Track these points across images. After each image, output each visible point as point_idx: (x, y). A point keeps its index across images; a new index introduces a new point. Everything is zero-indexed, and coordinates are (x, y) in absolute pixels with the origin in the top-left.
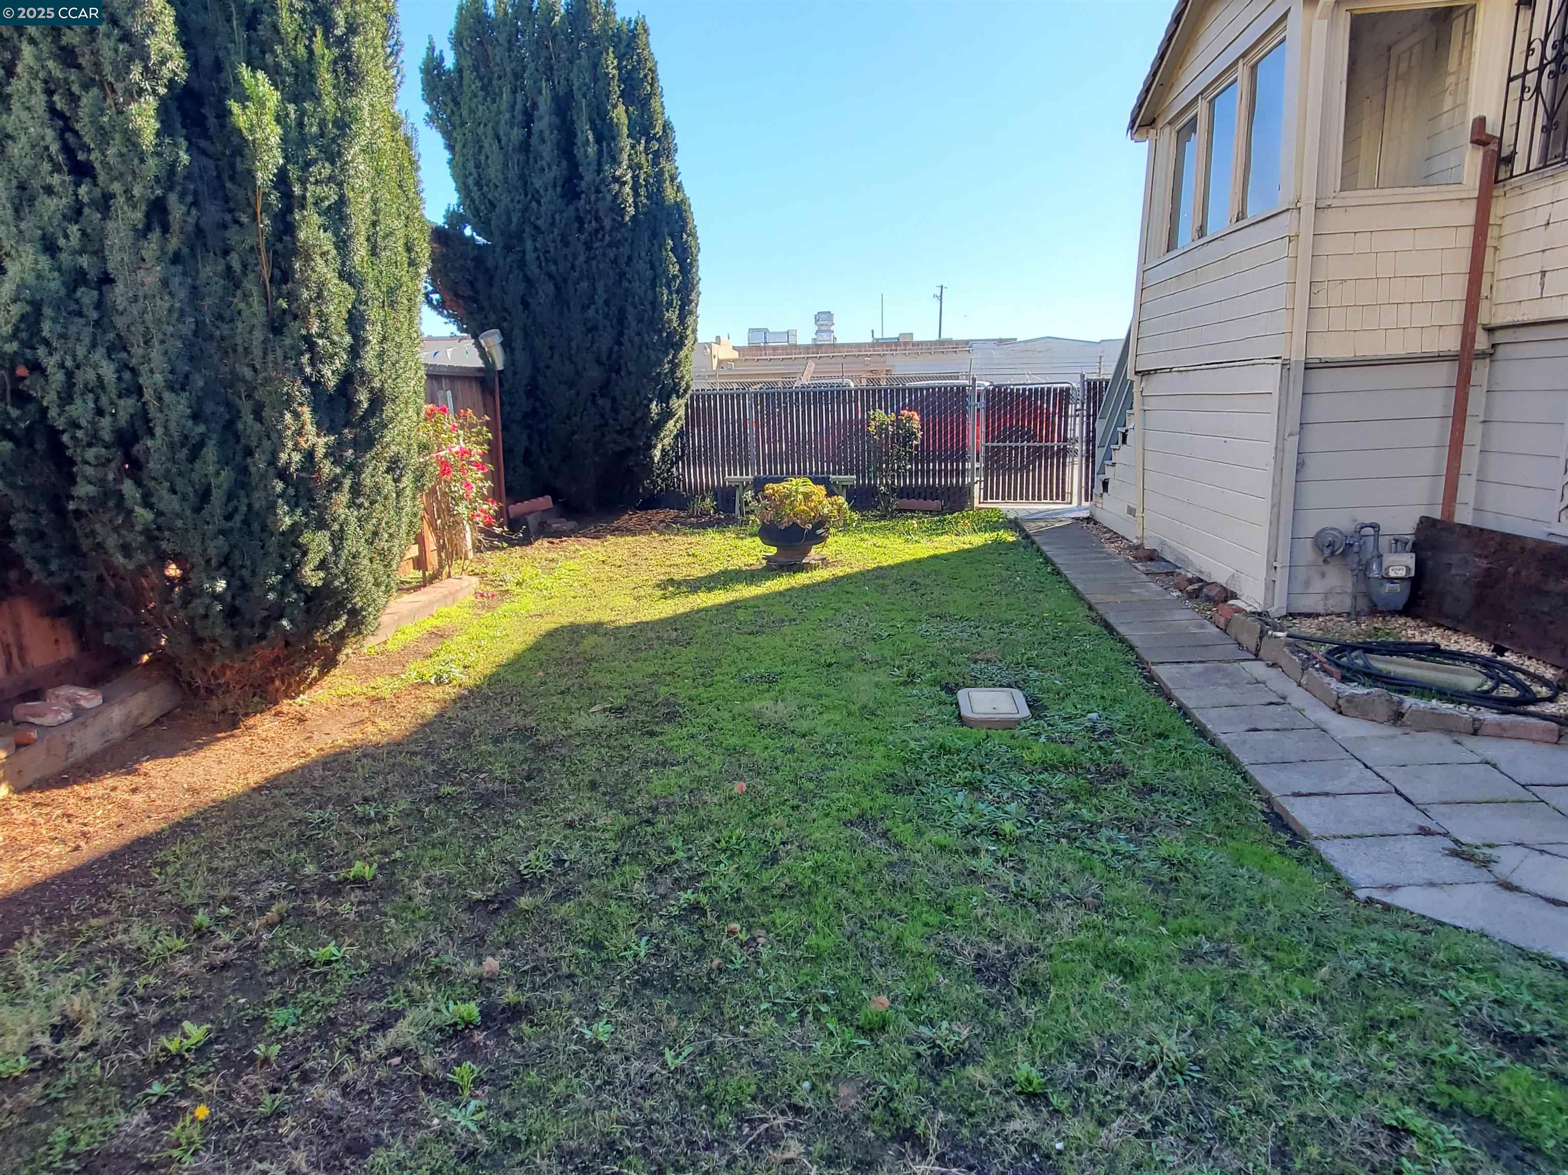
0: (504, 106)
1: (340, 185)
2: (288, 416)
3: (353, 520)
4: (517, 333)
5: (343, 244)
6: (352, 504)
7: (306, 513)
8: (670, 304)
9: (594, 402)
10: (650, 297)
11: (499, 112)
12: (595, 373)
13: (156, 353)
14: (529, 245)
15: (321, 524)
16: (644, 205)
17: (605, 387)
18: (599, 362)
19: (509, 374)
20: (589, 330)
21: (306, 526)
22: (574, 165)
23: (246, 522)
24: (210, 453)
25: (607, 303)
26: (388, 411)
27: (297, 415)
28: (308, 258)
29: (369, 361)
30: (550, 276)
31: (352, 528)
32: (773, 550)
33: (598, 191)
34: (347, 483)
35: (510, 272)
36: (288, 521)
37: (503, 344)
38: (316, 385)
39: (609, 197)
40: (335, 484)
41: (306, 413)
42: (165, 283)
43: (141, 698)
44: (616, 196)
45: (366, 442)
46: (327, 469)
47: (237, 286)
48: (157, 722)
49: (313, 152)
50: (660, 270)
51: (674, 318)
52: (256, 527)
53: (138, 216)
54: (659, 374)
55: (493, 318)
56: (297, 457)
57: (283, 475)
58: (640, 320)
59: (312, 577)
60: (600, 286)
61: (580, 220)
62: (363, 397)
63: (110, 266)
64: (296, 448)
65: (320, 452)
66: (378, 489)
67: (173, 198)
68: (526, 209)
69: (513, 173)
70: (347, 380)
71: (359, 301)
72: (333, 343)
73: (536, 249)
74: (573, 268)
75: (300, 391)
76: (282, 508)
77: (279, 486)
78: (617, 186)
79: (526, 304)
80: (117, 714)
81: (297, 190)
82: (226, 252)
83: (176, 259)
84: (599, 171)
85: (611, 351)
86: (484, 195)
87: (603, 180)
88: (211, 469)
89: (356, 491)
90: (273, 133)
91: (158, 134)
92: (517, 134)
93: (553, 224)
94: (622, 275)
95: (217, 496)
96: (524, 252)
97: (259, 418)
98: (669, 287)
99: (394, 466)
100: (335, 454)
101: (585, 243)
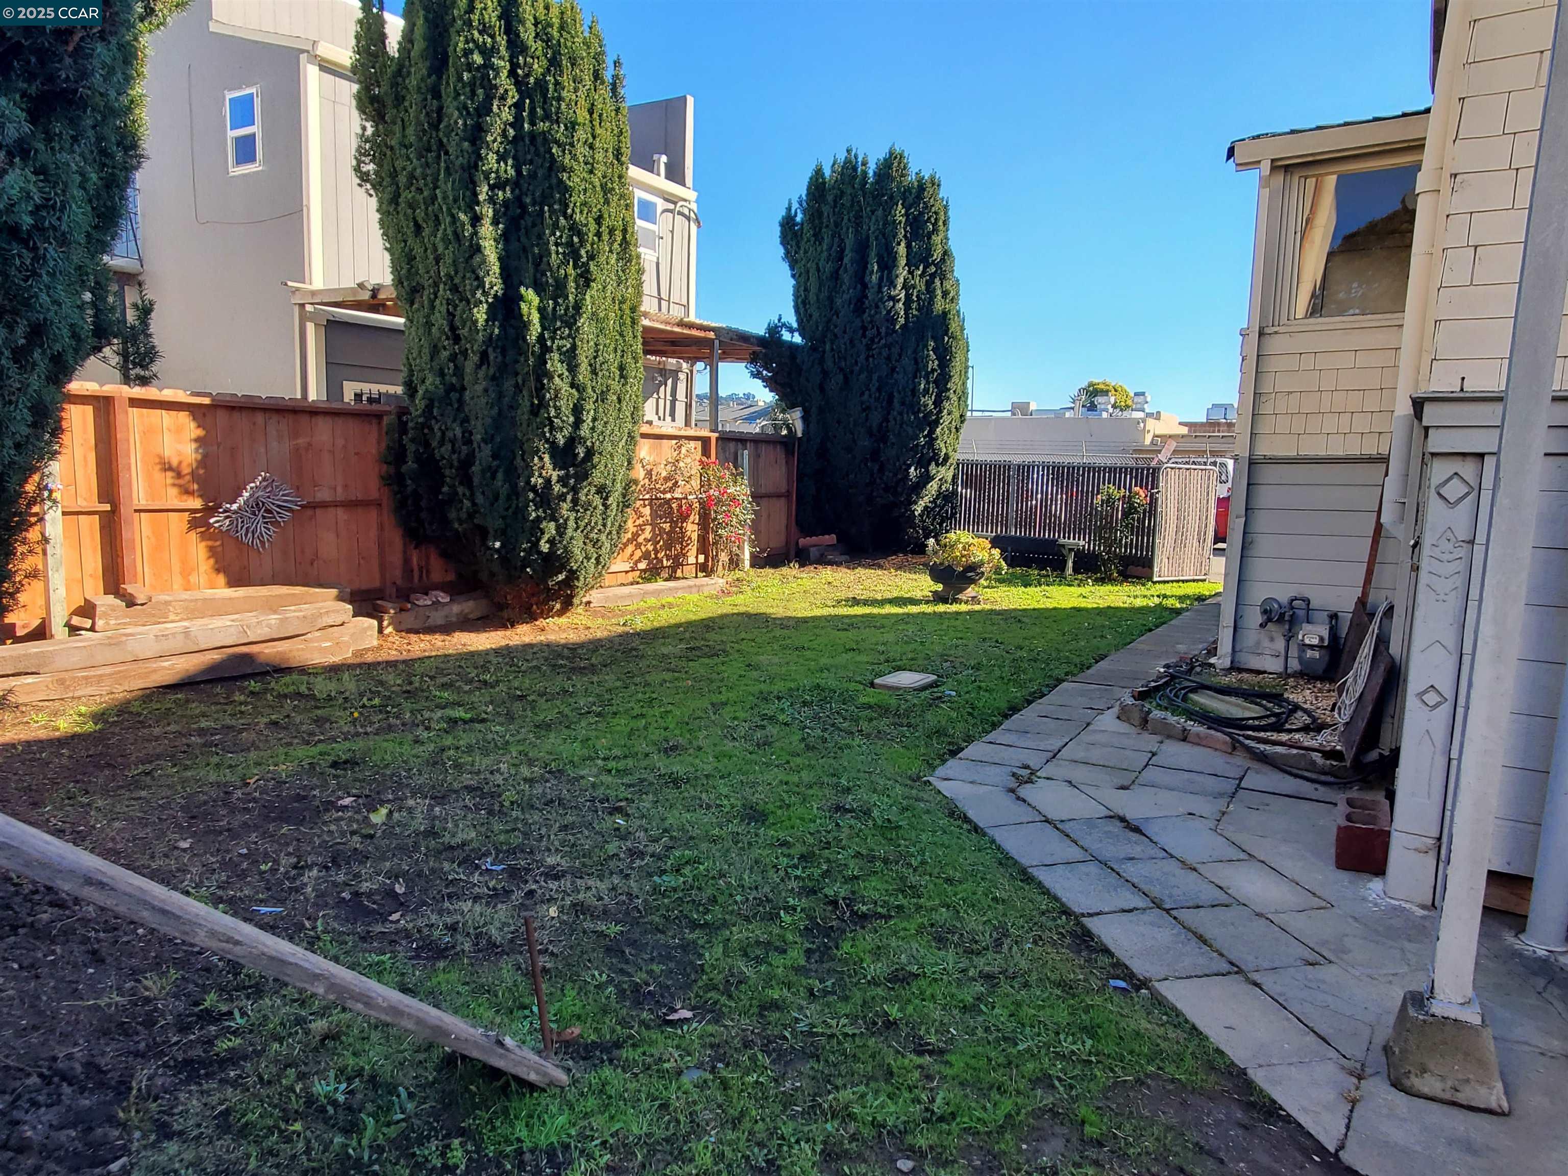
0: (825, 247)
1: (574, 339)
2: (536, 458)
3: (572, 518)
4: (814, 410)
5: (573, 369)
6: (572, 509)
7: (545, 512)
8: (926, 391)
9: (866, 464)
10: (911, 387)
11: (822, 251)
12: (865, 443)
13: (479, 424)
14: (828, 347)
15: (554, 519)
16: (914, 316)
17: (875, 455)
18: (871, 435)
19: (805, 439)
20: (864, 410)
21: (545, 518)
22: (865, 286)
23: (515, 513)
24: (500, 476)
25: (879, 390)
26: (596, 459)
27: (541, 459)
28: (551, 378)
29: (585, 431)
30: (841, 369)
31: (571, 524)
32: (940, 587)
33: (877, 307)
34: (569, 497)
35: (812, 366)
36: (534, 515)
37: (803, 417)
38: (553, 444)
39: (884, 312)
40: (562, 497)
41: (547, 458)
42: (486, 390)
43: (471, 604)
44: (889, 312)
45: (583, 476)
46: (557, 488)
47: (521, 391)
48: (478, 619)
49: (558, 324)
50: (921, 365)
51: (930, 402)
52: (520, 516)
53: (476, 358)
54: (917, 445)
55: (799, 399)
56: (540, 481)
57: (534, 489)
58: (903, 404)
59: (545, 547)
60: (875, 377)
61: (864, 329)
62: (581, 451)
63: (465, 383)
64: (540, 476)
65: (554, 478)
66: (589, 503)
67: (490, 350)
68: (829, 321)
69: (824, 294)
70: (572, 441)
71: (581, 398)
72: (563, 421)
73: (832, 350)
74: (856, 362)
75: (543, 446)
76: (532, 507)
77: (531, 495)
78: (891, 304)
79: (822, 388)
80: (456, 608)
81: (549, 343)
82: (517, 374)
83: (493, 378)
84: (880, 291)
85: (881, 424)
86: (806, 310)
87: (881, 299)
88: (500, 484)
89: (575, 501)
90: (535, 317)
91: (487, 321)
92: (828, 268)
93: (845, 332)
94: (893, 369)
95: (502, 497)
96: (824, 352)
97: (523, 460)
98: (927, 377)
99: (601, 490)
100: (562, 480)
101: (867, 345)
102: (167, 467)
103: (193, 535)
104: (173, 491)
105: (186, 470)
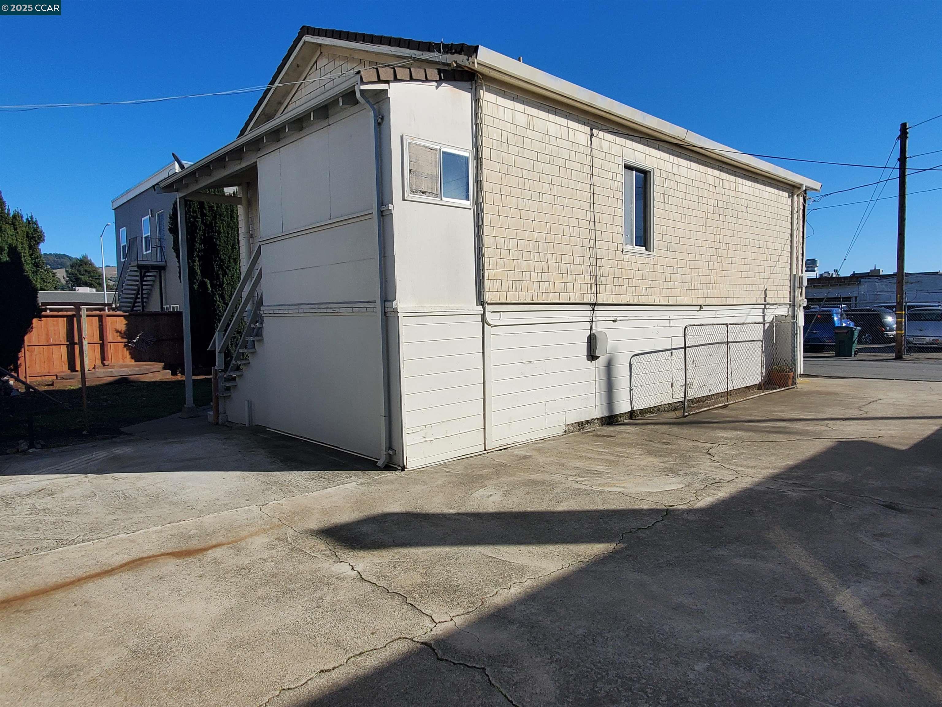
102: (117, 331)
103: (125, 349)
104: (120, 337)
105: (123, 332)
